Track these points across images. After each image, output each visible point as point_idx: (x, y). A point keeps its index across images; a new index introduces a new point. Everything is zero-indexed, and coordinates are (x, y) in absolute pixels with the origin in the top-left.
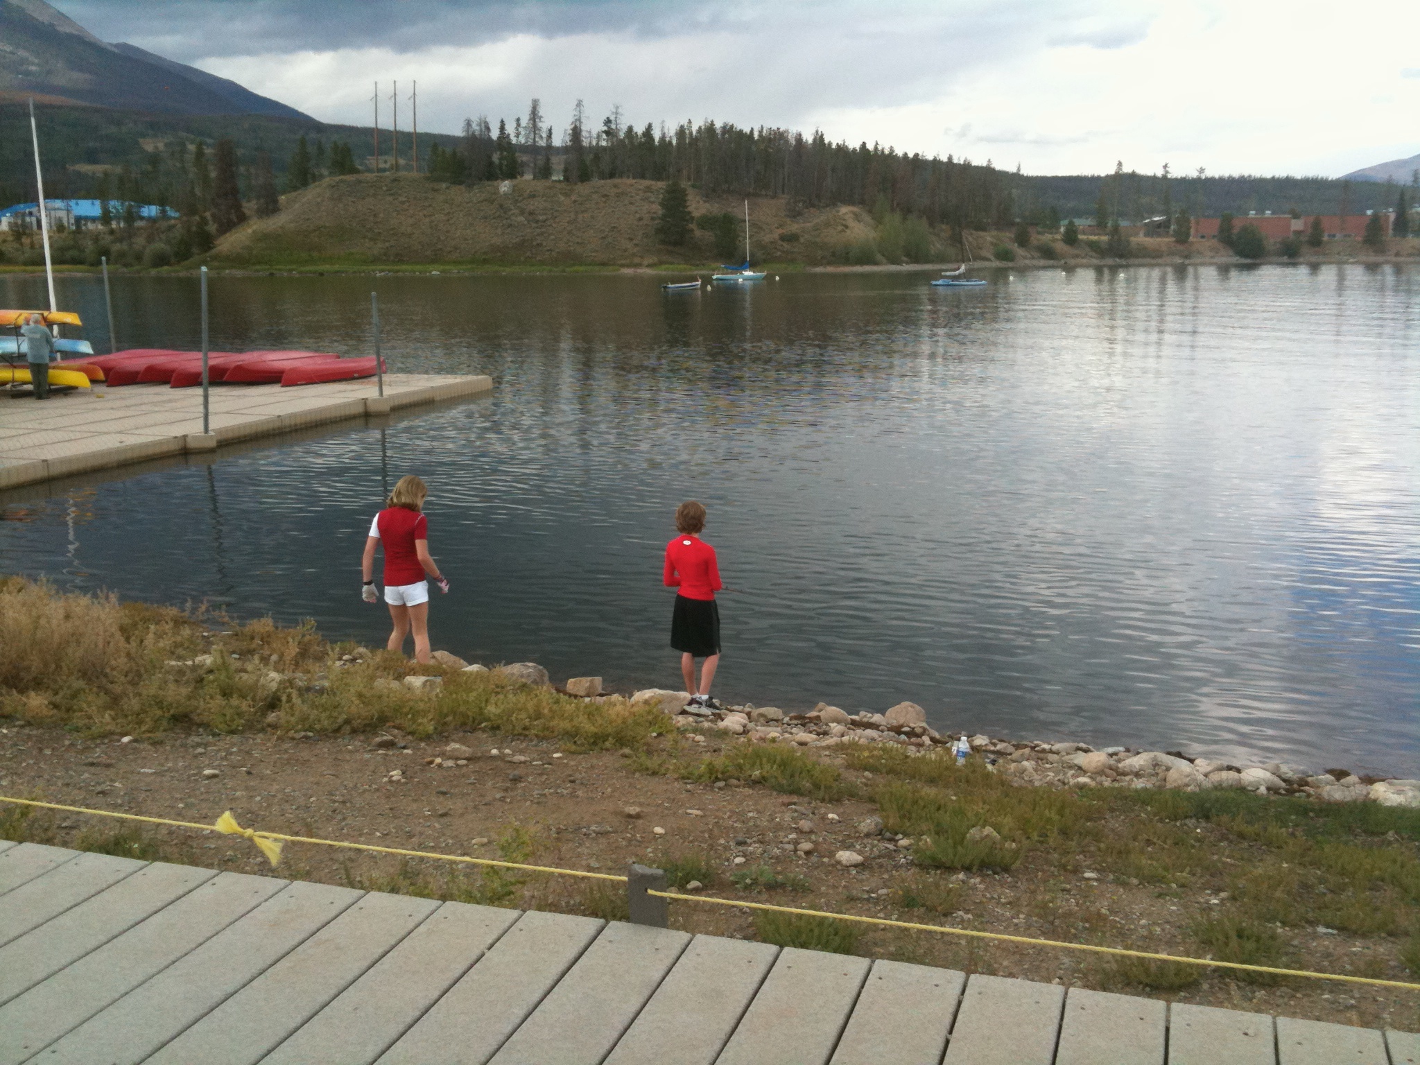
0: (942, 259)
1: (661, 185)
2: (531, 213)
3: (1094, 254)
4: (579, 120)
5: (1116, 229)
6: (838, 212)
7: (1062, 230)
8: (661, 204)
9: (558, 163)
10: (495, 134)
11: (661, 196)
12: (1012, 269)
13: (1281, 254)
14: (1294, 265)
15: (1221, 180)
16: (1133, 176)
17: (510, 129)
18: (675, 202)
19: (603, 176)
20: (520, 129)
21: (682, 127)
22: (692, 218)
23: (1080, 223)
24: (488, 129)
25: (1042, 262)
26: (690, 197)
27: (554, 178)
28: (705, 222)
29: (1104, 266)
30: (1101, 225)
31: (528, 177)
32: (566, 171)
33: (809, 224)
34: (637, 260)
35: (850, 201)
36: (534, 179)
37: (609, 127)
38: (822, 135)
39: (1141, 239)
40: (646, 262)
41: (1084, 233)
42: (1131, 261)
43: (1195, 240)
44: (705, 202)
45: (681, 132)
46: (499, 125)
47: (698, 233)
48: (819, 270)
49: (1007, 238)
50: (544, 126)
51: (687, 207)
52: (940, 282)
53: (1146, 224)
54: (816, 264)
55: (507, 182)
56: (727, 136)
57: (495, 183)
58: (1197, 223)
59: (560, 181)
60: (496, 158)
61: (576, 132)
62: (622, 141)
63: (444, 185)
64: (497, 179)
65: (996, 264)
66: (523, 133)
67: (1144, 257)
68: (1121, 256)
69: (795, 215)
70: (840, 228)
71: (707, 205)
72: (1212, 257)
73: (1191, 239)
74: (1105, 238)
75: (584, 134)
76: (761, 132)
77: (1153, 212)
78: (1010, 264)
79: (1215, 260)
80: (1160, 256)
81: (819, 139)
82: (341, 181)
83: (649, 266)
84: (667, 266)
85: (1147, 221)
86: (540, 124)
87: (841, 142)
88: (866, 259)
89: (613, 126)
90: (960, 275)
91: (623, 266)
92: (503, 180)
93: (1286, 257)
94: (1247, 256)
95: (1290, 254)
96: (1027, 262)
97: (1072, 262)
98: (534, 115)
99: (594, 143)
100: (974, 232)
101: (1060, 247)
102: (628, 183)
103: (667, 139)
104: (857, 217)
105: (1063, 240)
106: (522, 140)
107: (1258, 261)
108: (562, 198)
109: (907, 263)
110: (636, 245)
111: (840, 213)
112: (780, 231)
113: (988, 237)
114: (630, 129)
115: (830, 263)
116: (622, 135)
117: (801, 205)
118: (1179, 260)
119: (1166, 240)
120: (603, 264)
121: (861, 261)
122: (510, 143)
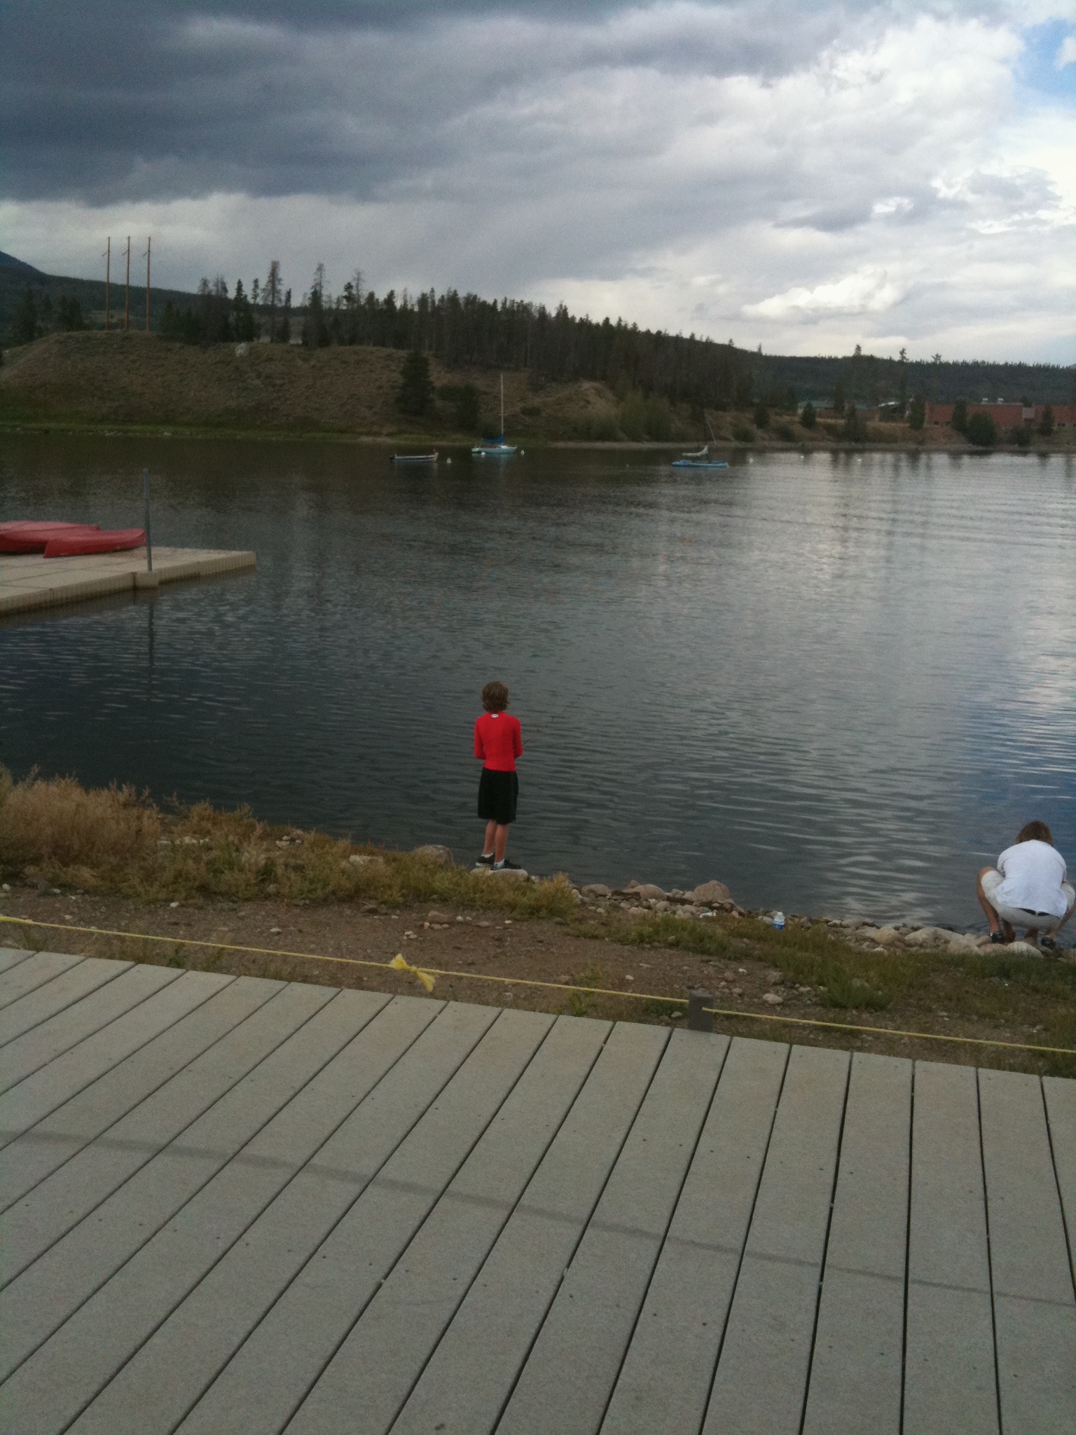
0: (683, 439)
1: (402, 353)
2: (268, 377)
3: (831, 438)
4: (320, 284)
5: (853, 412)
6: (580, 387)
7: (800, 411)
8: (403, 373)
9: (296, 324)
10: (232, 294)
11: (402, 365)
12: (751, 450)
13: (1011, 442)
14: (1024, 453)
15: (955, 365)
16: (871, 359)
17: (248, 290)
18: (416, 372)
19: (342, 342)
20: (259, 291)
21: (424, 295)
22: (434, 388)
23: (819, 405)
24: (225, 290)
25: (780, 444)
26: (431, 367)
27: (292, 342)
28: (447, 393)
29: (841, 450)
30: (838, 409)
31: (265, 339)
32: (304, 334)
33: (549, 399)
34: (375, 429)
35: (593, 378)
36: (272, 342)
37: (350, 293)
38: (566, 309)
39: (875, 424)
40: (385, 431)
41: (821, 416)
42: (867, 445)
43: (929, 426)
44: (446, 372)
45: (423, 300)
46: (236, 286)
47: (439, 404)
48: (561, 445)
49: (747, 419)
50: (282, 289)
51: (428, 377)
52: (681, 462)
53: (882, 408)
54: (556, 439)
55: (243, 345)
56: (470, 307)
57: (232, 345)
58: (932, 410)
59: (298, 346)
60: (232, 318)
61: (316, 296)
62: (362, 307)
63: (178, 345)
64: (232, 341)
65: (735, 444)
66: (261, 295)
67: (880, 441)
68: (857, 440)
69: (537, 388)
70: (582, 403)
71: (449, 375)
72: (945, 444)
73: (925, 425)
74: (842, 422)
75: (324, 298)
76: (504, 304)
77: (888, 396)
78: (749, 445)
79: (948, 447)
80: (895, 441)
81: (563, 312)
82: (69, 337)
83: (389, 435)
84: (406, 436)
85: (883, 405)
86: (279, 287)
87: (584, 317)
88: (607, 434)
89: (354, 292)
90: (702, 456)
91: (361, 434)
92: (240, 341)
93: (1017, 445)
94: (981, 444)
95: (1020, 442)
96: (766, 443)
97: (809, 444)
98: (274, 277)
99: (334, 306)
100: (714, 412)
101: (798, 429)
102: (369, 350)
103: (409, 307)
104: (599, 393)
105: (801, 423)
106: (260, 301)
107: (990, 448)
108: (300, 363)
109: (648, 441)
110: (375, 413)
111: (583, 389)
112: (522, 405)
113: (728, 417)
114: (372, 295)
115: (570, 439)
116: (363, 301)
117: (543, 379)
118: (912, 446)
119: (901, 425)
120: (341, 431)
121: (602, 437)
122: (247, 305)
